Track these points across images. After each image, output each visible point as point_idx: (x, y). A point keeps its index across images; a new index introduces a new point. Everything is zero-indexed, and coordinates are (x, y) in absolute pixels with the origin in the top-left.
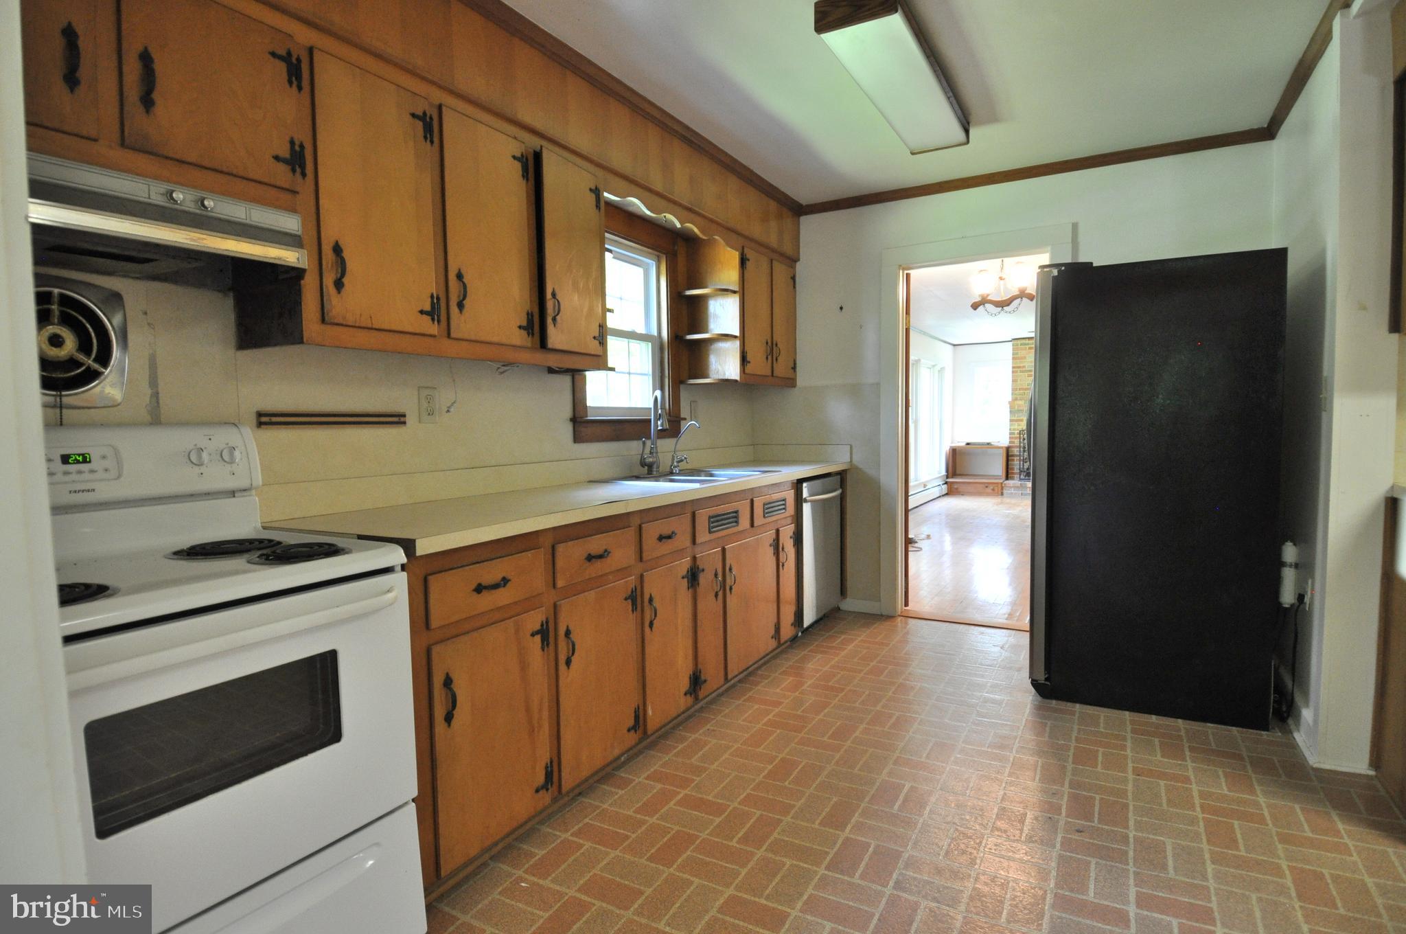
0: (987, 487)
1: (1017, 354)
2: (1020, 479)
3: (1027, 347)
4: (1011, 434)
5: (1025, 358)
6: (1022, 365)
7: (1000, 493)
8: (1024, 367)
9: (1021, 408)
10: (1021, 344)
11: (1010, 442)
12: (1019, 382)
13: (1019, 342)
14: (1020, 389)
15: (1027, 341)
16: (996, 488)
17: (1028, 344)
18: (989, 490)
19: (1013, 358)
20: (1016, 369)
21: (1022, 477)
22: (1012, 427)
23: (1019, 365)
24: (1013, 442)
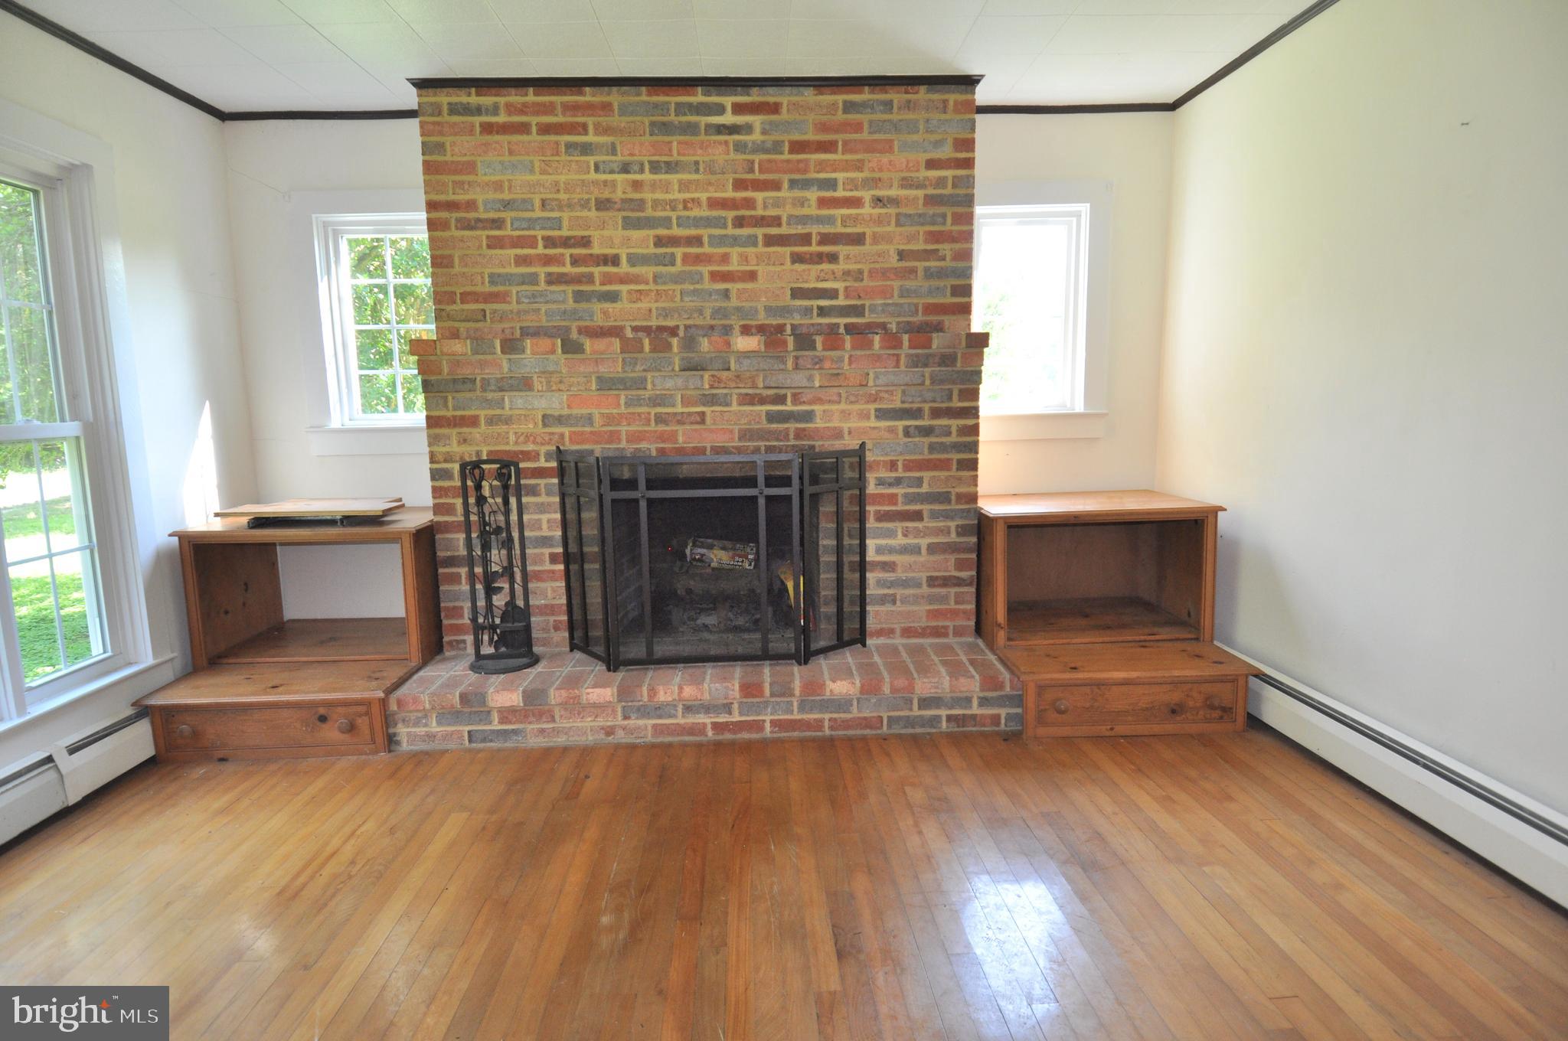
0: (323, 719)
1: (440, 147)
2: (478, 656)
3: (477, 120)
4: (435, 475)
5: (470, 167)
6: (461, 197)
7: (380, 739)
8: (471, 205)
9: (466, 372)
10: (454, 110)
11: (437, 509)
12: (457, 268)
13: (444, 98)
14: (466, 297)
15: (472, 98)
16: (363, 723)
17: (478, 110)
18: (331, 733)
19: (429, 168)
20: (443, 215)
21: (487, 650)
22: (440, 449)
23: (451, 197)
24: (449, 509)
